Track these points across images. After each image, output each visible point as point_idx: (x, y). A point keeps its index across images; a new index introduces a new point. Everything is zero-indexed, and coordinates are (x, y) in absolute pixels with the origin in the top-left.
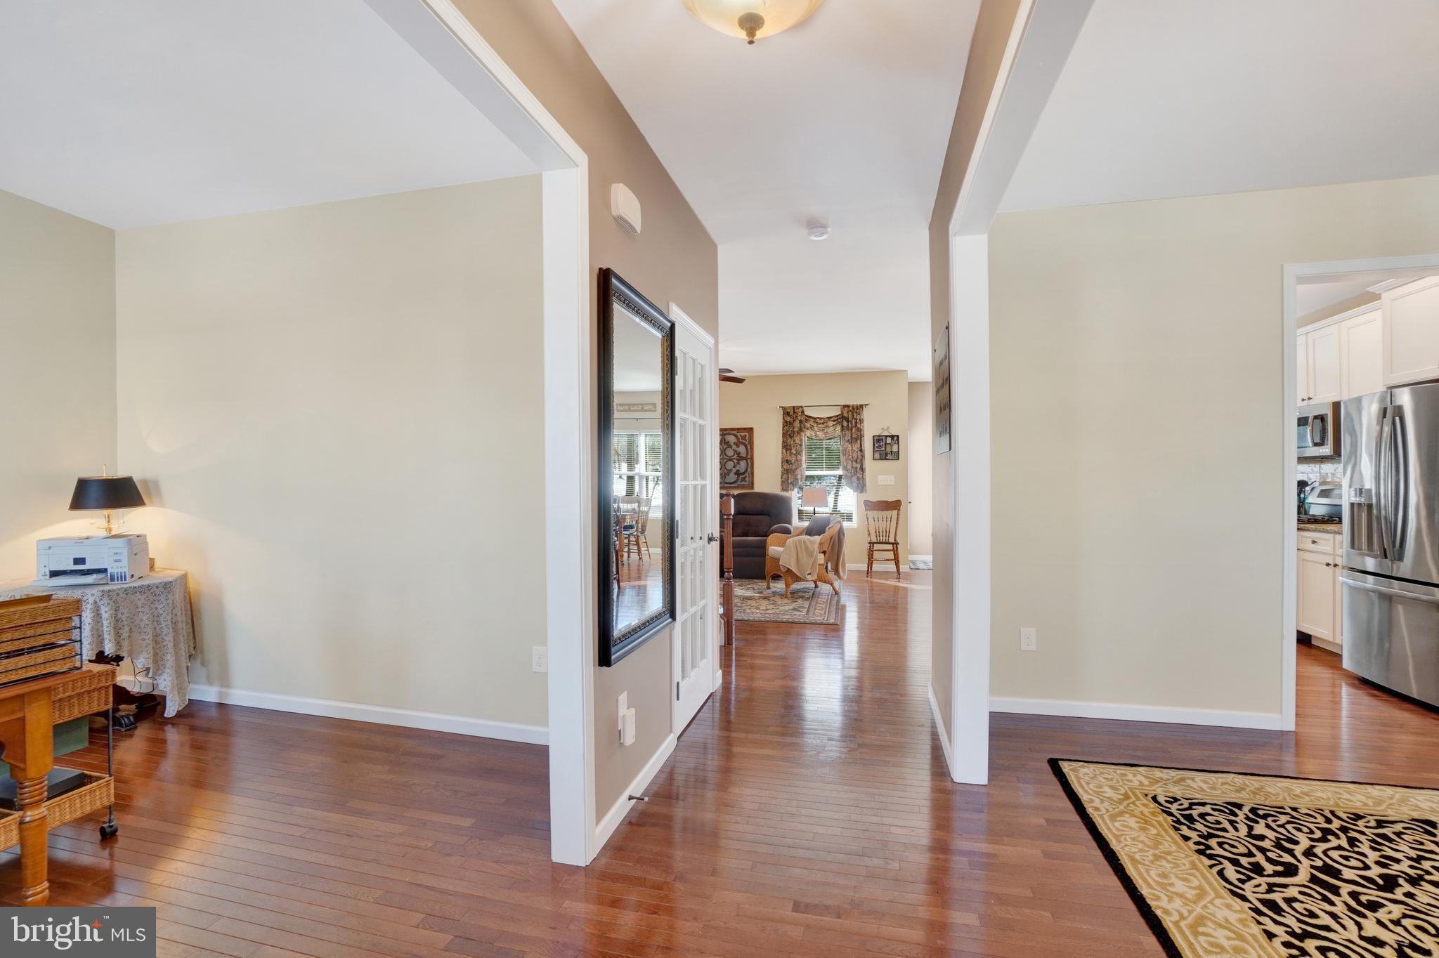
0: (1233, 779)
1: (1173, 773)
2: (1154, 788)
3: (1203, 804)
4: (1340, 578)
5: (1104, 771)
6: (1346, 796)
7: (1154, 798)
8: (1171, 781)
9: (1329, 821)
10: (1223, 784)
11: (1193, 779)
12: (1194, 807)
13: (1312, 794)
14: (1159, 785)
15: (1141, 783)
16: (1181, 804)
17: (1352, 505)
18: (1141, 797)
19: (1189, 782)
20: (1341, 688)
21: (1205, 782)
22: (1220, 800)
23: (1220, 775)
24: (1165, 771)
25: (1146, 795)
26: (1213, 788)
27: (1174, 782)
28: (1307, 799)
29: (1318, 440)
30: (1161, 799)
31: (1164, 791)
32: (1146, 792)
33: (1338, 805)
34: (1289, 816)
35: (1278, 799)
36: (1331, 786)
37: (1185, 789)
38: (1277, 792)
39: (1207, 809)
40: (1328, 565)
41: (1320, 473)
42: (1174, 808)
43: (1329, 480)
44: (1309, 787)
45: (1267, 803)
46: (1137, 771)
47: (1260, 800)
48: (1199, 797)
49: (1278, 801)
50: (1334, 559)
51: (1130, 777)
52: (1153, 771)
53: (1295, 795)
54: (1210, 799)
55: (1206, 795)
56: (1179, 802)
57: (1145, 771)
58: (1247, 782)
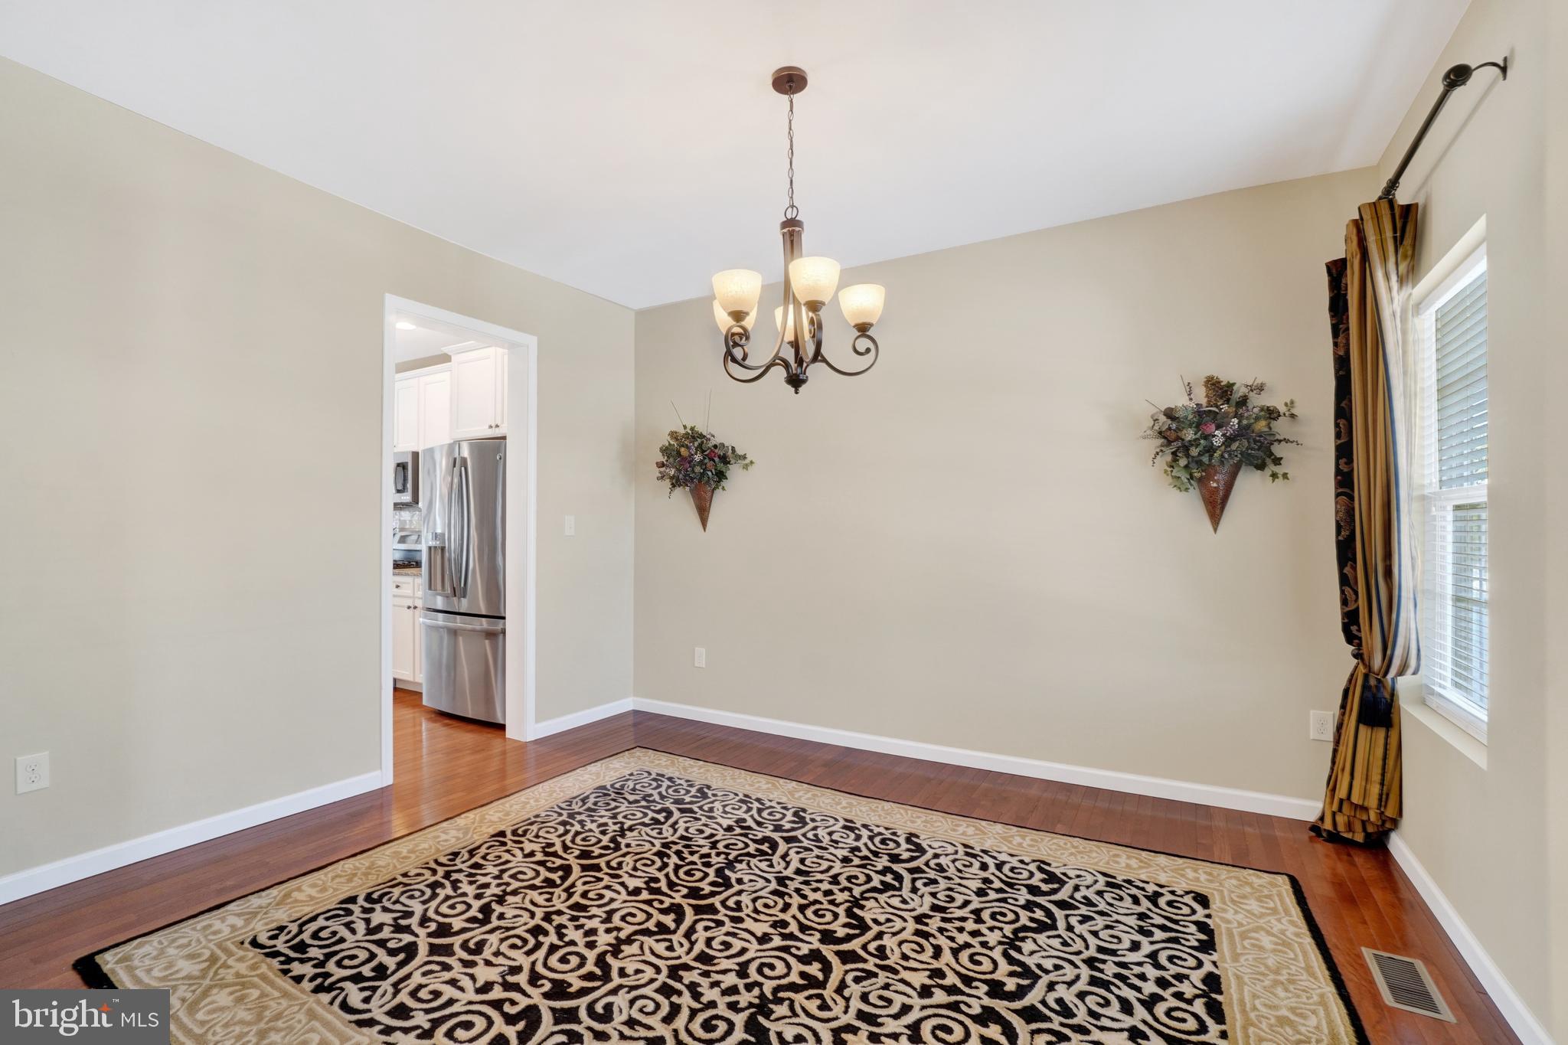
0: (343, 867)
1: (274, 892)
2: (251, 926)
3: (314, 919)
4: (421, 619)
5: (176, 935)
6: (444, 837)
7: (255, 943)
8: (273, 904)
9: (434, 872)
10: (333, 879)
11: (299, 889)
12: (304, 928)
13: (417, 849)
14: (259, 917)
15: (233, 928)
16: (289, 932)
17: (430, 548)
18: (233, 948)
19: (295, 895)
20: (421, 725)
21: (314, 886)
22: (333, 902)
23: (330, 868)
24: (264, 894)
25: (242, 943)
26: (324, 890)
27: (278, 904)
28: (413, 856)
29: (400, 487)
30: (263, 939)
31: (267, 924)
32: (240, 938)
33: (438, 851)
34: (401, 886)
35: (389, 870)
36: (431, 832)
37: (290, 908)
38: (386, 862)
39: (321, 922)
40: (409, 607)
41: (400, 520)
42: (280, 945)
43: (407, 527)
44: (413, 842)
45: (380, 881)
46: (227, 911)
47: (373, 880)
48: (307, 910)
49: (390, 872)
50: (414, 602)
51: (217, 925)
52: (249, 901)
53: (403, 858)
54: (321, 907)
55: (318, 903)
56: (286, 931)
57: (238, 906)
58: (357, 864)
